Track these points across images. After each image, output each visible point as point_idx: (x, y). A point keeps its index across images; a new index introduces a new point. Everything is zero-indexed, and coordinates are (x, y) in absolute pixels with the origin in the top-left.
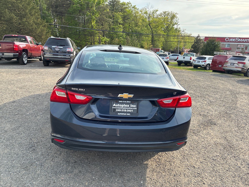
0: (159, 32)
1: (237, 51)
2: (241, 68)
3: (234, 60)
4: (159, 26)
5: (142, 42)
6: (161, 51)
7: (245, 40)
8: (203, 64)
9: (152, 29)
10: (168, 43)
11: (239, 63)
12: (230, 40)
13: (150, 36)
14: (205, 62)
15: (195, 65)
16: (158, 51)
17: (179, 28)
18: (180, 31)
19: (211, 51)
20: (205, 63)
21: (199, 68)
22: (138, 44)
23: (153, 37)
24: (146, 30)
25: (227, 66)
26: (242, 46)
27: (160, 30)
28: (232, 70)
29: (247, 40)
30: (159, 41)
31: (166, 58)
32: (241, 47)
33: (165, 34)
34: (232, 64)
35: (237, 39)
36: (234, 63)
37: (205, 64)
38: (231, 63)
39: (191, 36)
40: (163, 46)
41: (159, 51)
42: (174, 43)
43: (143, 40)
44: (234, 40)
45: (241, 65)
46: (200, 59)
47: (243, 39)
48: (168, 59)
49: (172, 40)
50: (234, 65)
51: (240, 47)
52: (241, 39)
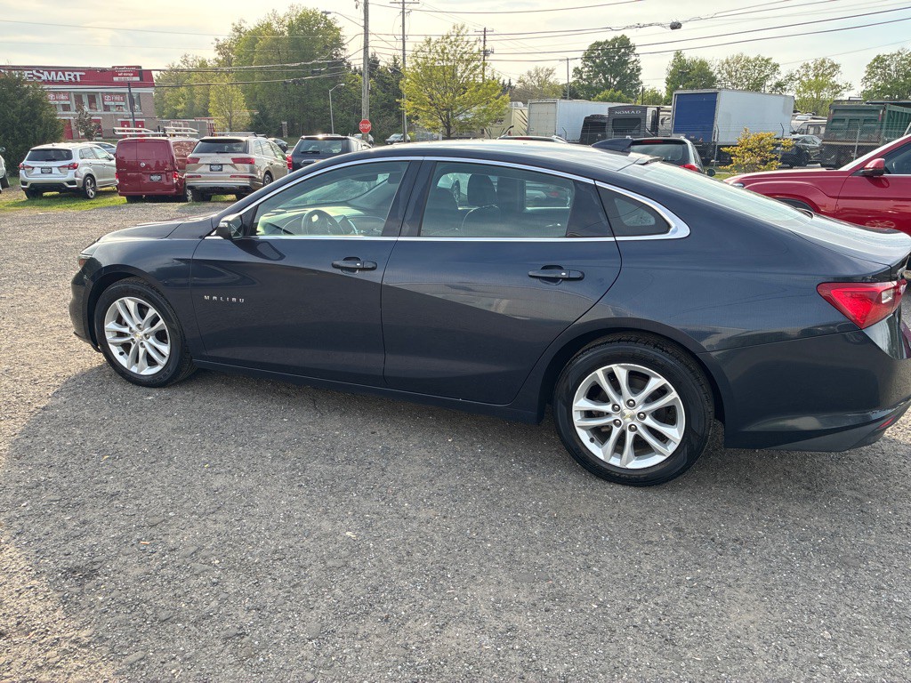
2: (246, 177)
3: (216, 154)
7: (67, 77)
8: (70, 175)
11: (236, 161)
14: (75, 168)
15: (32, 185)
19: (25, 125)
20: (78, 174)
21: (46, 197)
25: (200, 177)
26: (63, 97)
28: (222, 188)
29: (72, 74)
32: (62, 102)
34: (214, 167)
35: (38, 71)
36: (222, 165)
37: (76, 176)
38: (211, 165)
45: (244, 169)
46: (47, 160)
47: (60, 73)
50: (221, 170)
51: (57, 102)
52: (53, 73)
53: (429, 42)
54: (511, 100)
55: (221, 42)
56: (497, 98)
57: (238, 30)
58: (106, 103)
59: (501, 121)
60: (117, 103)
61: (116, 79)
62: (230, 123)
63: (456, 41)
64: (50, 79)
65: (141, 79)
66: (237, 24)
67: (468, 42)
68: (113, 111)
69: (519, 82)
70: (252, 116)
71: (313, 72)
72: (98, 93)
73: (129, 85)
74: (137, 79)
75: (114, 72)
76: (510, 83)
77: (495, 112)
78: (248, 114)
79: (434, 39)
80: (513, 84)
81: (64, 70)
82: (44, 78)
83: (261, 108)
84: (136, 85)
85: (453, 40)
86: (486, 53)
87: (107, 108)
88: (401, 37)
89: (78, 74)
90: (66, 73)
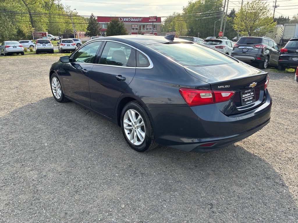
0: (38, 9)
1: (132, 31)
4: (37, 2)
5: (18, 24)
6: (48, 35)
9: (26, 5)
10: (54, 24)
12: (123, 20)
13: (28, 15)
16: (44, 36)
17: (61, 4)
18: (63, 8)
22: (13, 28)
23: (31, 17)
24: (20, 7)
26: (136, 26)
27: (39, 7)
30: (41, 22)
31: (72, 45)
32: (136, 28)
33: (48, 12)
39: (77, 15)
40: (48, 29)
41: (46, 36)
42: (61, 24)
43: (19, 22)
44: (128, 20)
47: (136, 19)
48: (74, 46)
49: (57, 20)
51: (134, 28)
52: (134, 19)
53: (248, 3)
54: (277, 24)
55: (185, 7)
56: (271, 23)
57: (190, 3)
58: (147, 28)
59: (272, 32)
60: (150, 28)
61: (150, 20)
62: (181, 33)
63: (258, 2)
64: (133, 21)
65: (156, 20)
66: (190, 1)
67: (263, 3)
68: (149, 30)
69: (294, 17)
70: (188, 31)
71: (206, 16)
72: (145, 25)
73: (153, 22)
74: (155, 20)
75: (149, 18)
76: (288, 18)
77: (270, 29)
78: (187, 30)
79: (250, 2)
80: (290, 18)
81: (137, 18)
82: (132, 20)
83: (192, 28)
84: (155, 22)
85: (257, 2)
86: (276, 7)
87: (147, 29)
88: (241, 2)
89: (141, 19)
90: (138, 19)
